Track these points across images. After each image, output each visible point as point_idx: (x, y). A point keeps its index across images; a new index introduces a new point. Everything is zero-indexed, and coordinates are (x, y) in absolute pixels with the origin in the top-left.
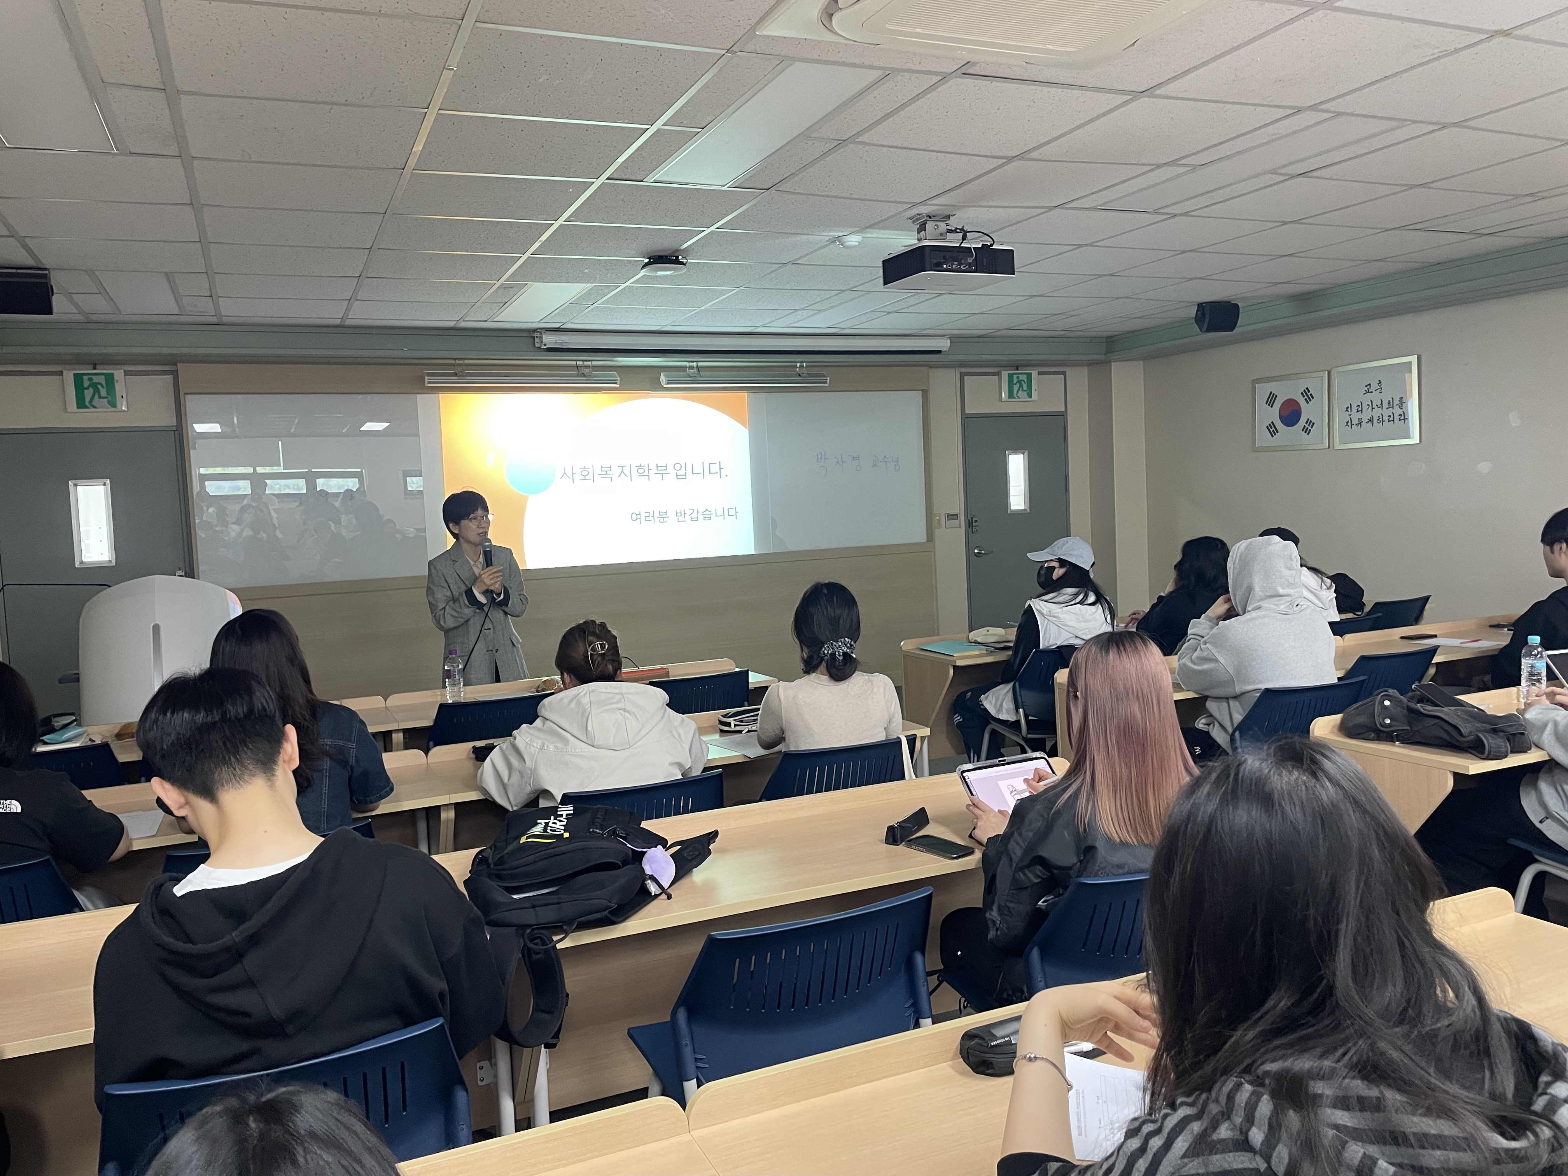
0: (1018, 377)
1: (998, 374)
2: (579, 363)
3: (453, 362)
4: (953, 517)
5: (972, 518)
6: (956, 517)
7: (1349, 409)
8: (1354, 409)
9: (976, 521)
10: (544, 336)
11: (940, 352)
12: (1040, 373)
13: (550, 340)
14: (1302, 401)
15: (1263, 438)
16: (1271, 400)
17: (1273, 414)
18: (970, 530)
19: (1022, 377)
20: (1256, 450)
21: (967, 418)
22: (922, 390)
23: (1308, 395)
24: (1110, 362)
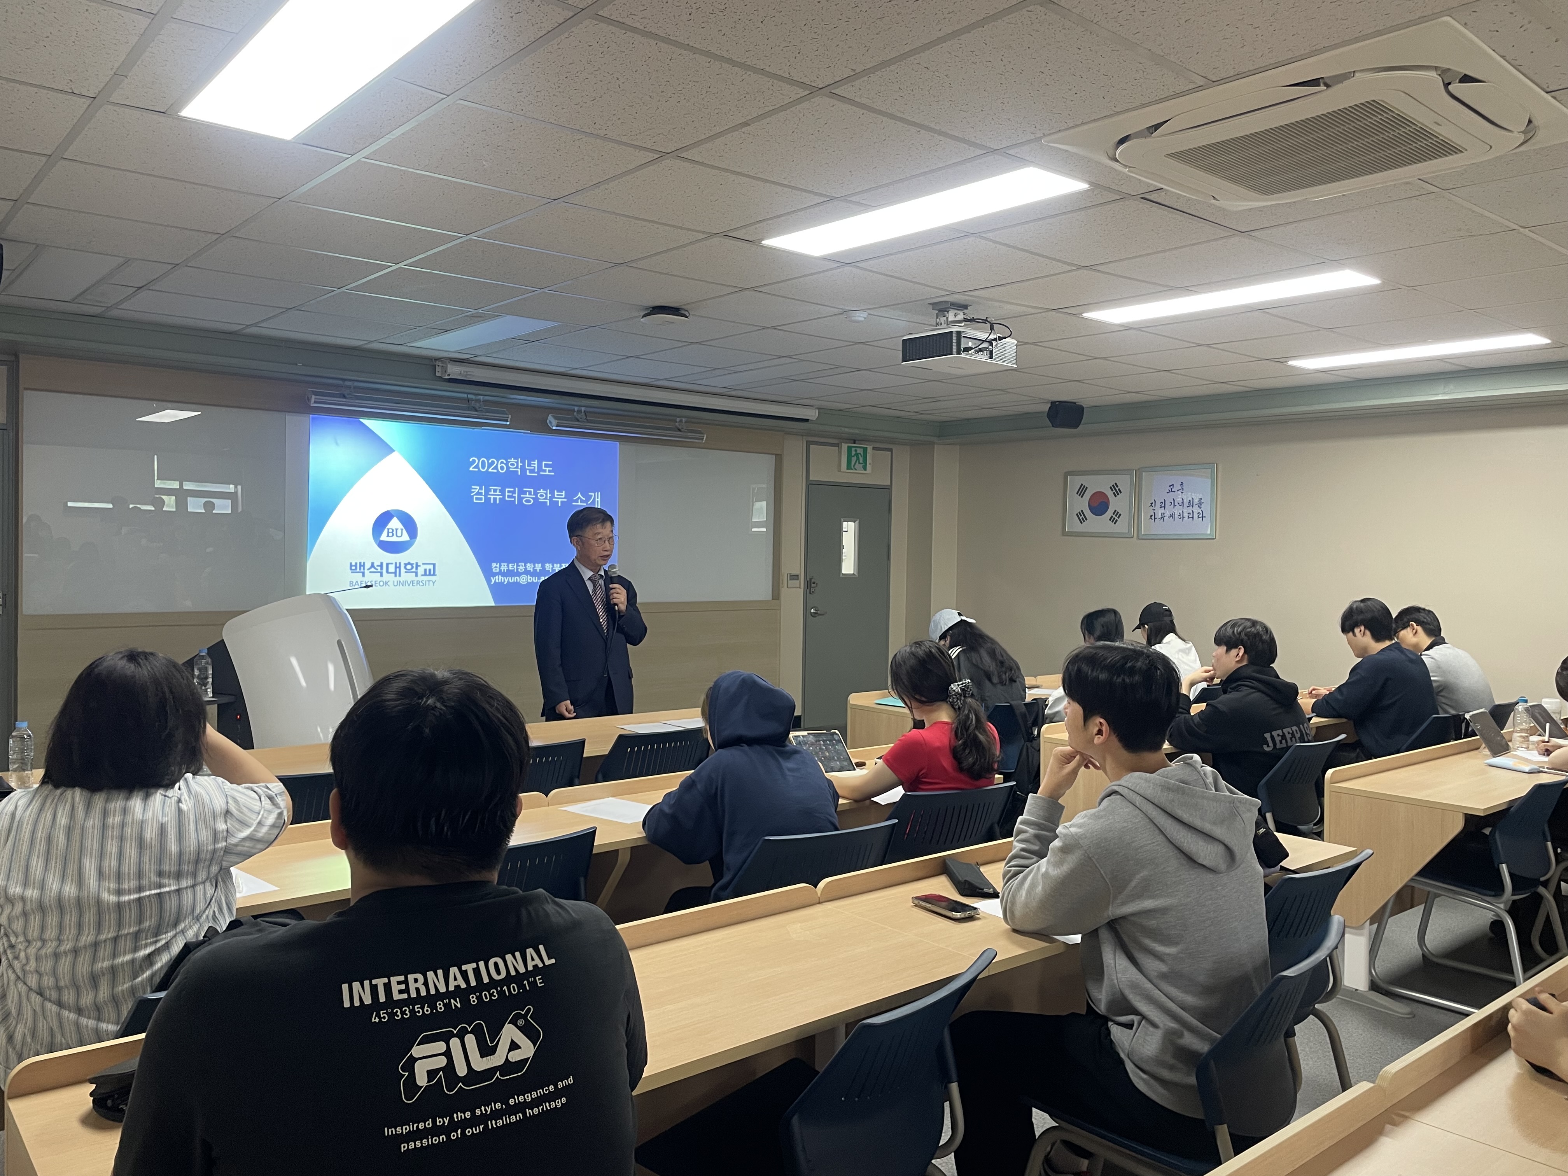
0: (856, 451)
1: (837, 445)
2: (470, 396)
3: (341, 382)
4: (795, 577)
5: (810, 579)
6: (796, 577)
7: (1153, 505)
8: (1158, 504)
9: (814, 583)
10: (449, 366)
11: (807, 420)
12: (874, 448)
13: (454, 371)
14: (1110, 494)
15: (1072, 524)
16: (1082, 491)
17: (1083, 504)
18: (808, 591)
19: (860, 451)
20: (1064, 534)
21: (811, 485)
22: (776, 455)
23: (1117, 492)
24: (933, 443)
